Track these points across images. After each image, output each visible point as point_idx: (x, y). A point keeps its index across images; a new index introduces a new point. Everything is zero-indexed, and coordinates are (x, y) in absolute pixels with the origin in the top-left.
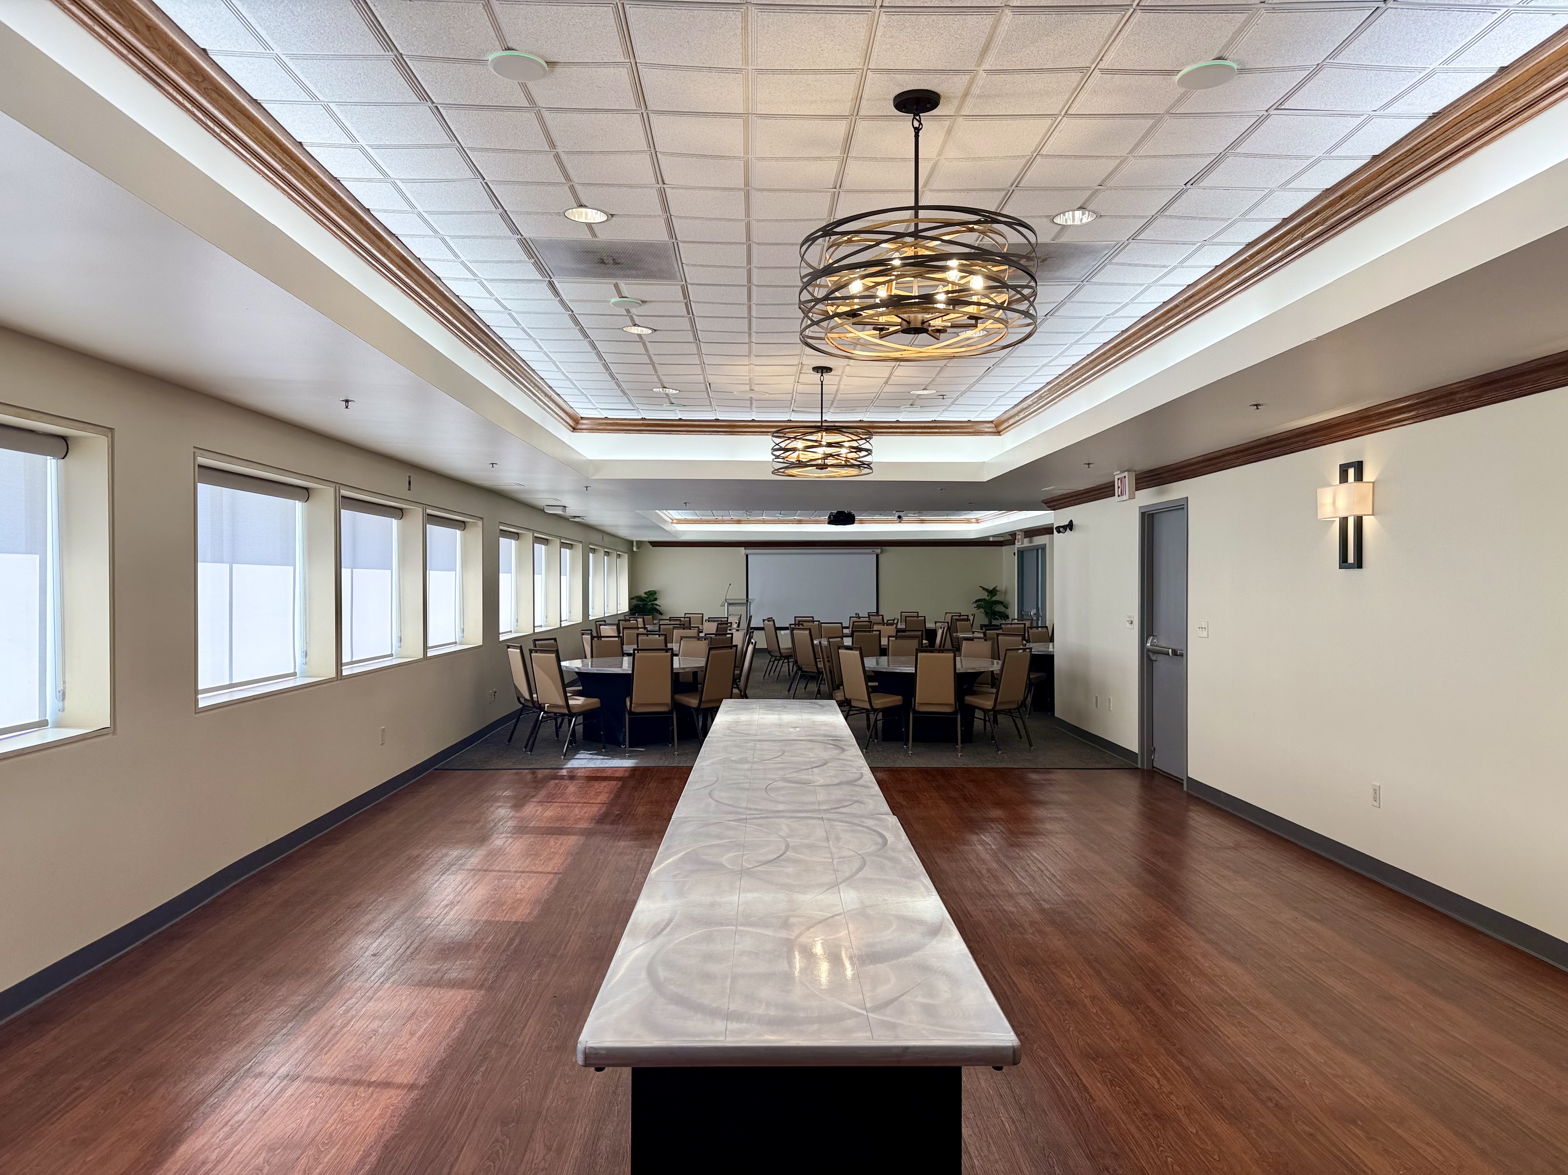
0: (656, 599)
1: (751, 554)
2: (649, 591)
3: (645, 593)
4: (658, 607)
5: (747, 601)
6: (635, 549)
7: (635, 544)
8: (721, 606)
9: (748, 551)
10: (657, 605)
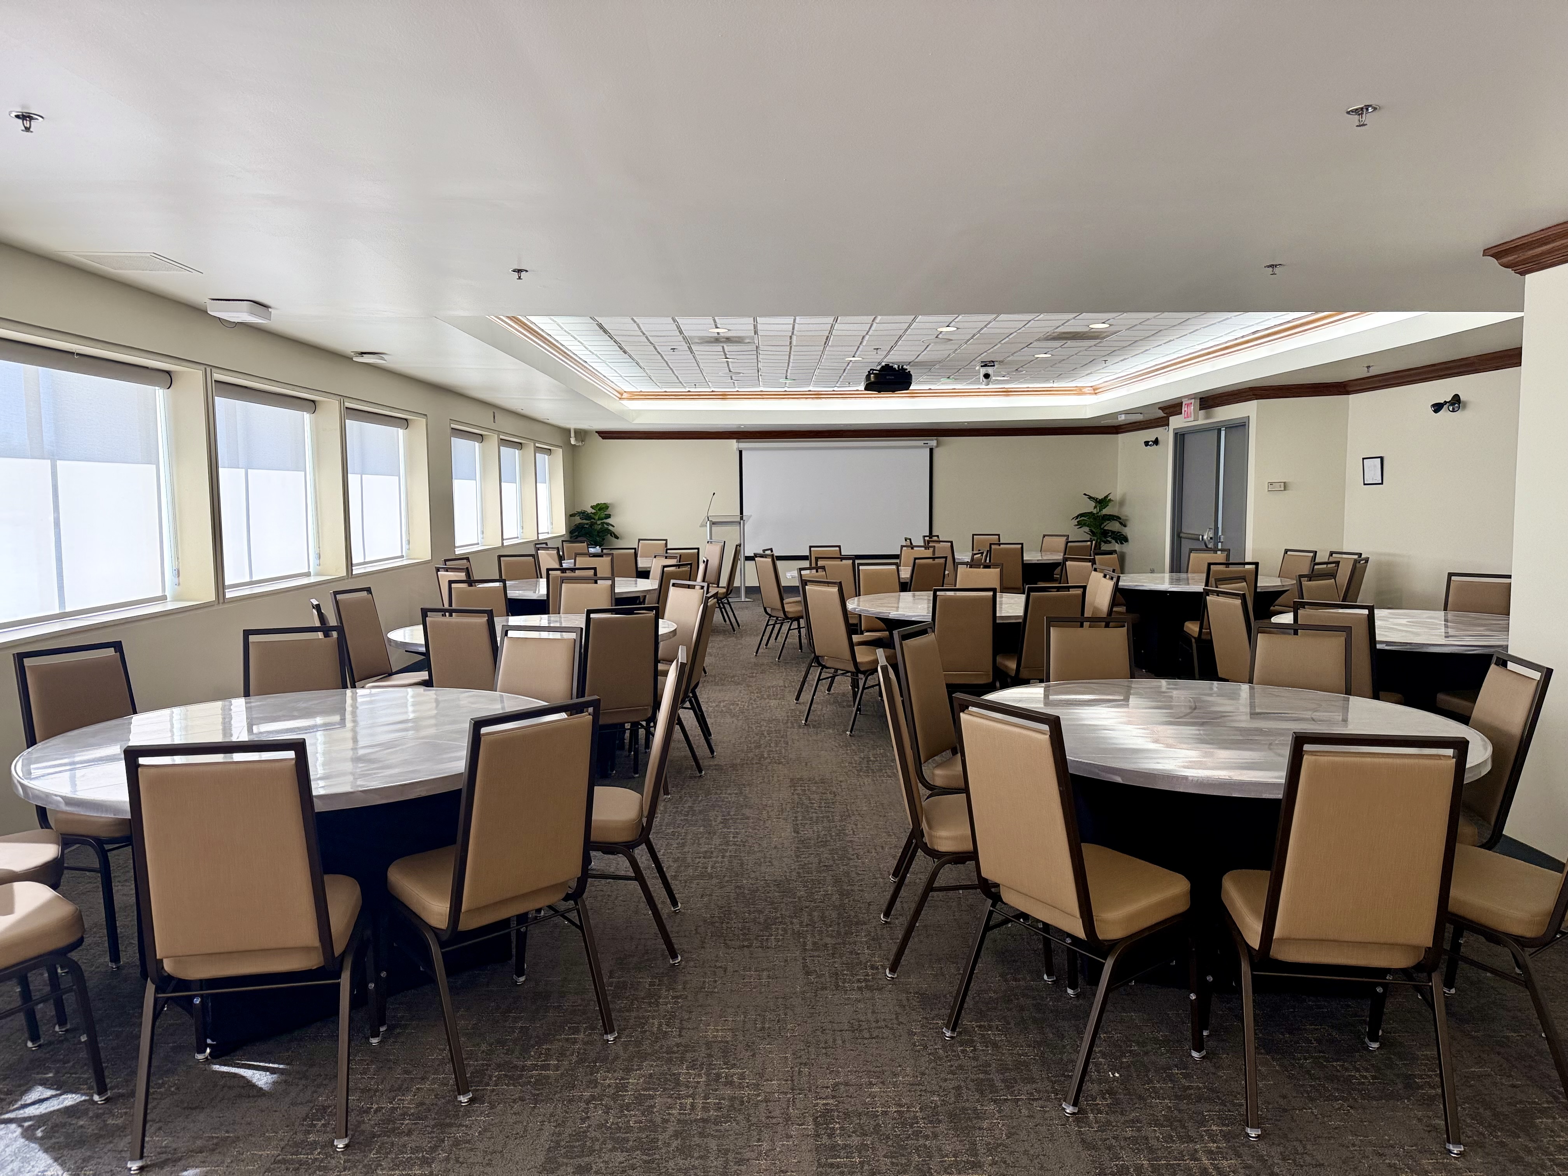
0: (609, 516)
1: (747, 449)
2: (598, 504)
3: (592, 507)
4: (610, 528)
5: (742, 518)
6: (573, 442)
7: (573, 434)
8: (702, 526)
9: (743, 445)
10: (608, 524)
